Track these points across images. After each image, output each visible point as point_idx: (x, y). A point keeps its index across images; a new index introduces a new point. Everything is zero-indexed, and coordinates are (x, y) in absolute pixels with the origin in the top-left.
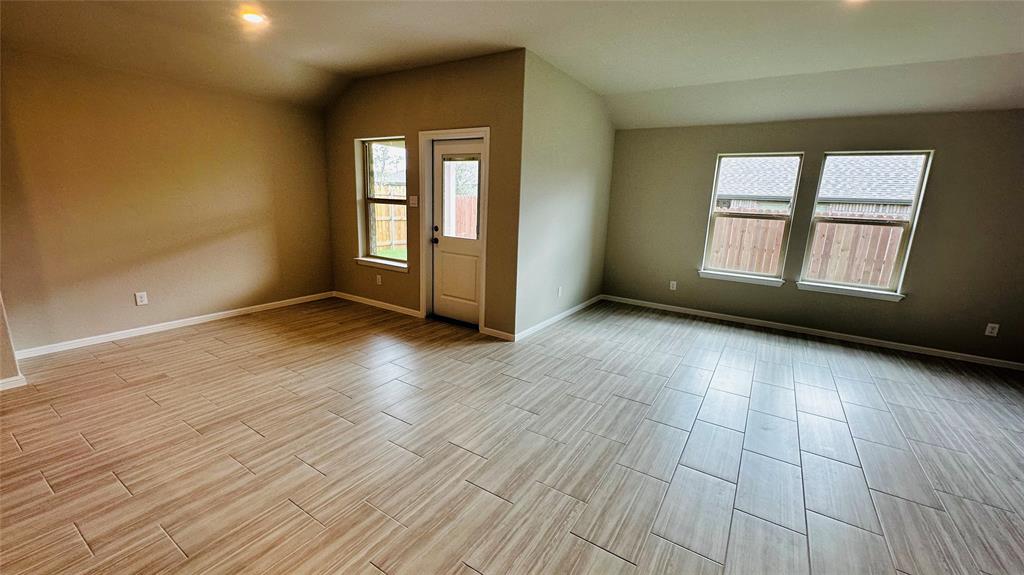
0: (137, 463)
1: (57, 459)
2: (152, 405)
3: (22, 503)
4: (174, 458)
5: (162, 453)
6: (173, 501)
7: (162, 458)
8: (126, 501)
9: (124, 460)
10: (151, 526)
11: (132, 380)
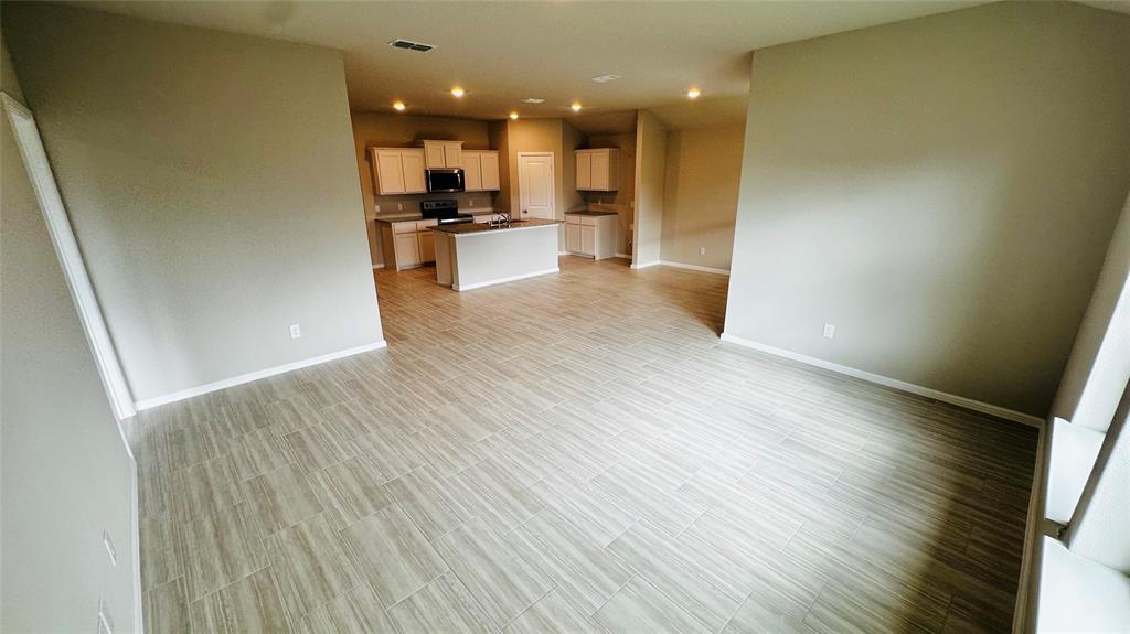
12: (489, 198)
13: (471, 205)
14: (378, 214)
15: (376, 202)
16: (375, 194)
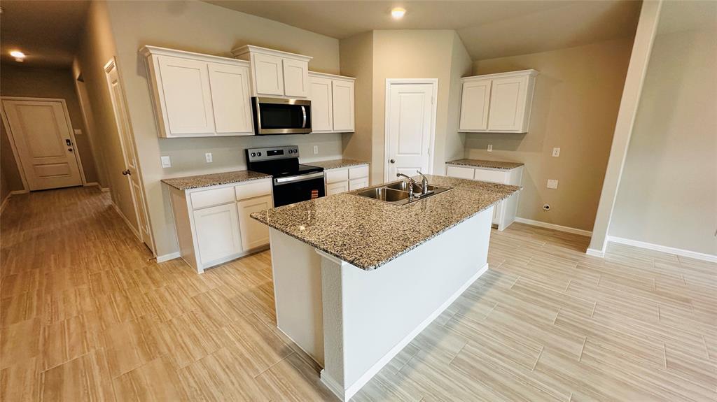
0: (604, 345)
1: (574, 308)
2: (656, 316)
3: (539, 316)
4: (627, 363)
5: (623, 353)
6: (594, 389)
7: (621, 356)
8: (574, 360)
9: (599, 336)
10: (568, 389)
11: (660, 290)
12: (337, 144)
13: (316, 152)
14: (167, 171)
15: (163, 151)
16: (161, 137)
